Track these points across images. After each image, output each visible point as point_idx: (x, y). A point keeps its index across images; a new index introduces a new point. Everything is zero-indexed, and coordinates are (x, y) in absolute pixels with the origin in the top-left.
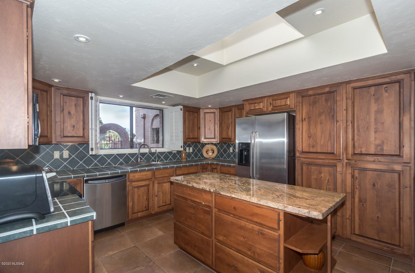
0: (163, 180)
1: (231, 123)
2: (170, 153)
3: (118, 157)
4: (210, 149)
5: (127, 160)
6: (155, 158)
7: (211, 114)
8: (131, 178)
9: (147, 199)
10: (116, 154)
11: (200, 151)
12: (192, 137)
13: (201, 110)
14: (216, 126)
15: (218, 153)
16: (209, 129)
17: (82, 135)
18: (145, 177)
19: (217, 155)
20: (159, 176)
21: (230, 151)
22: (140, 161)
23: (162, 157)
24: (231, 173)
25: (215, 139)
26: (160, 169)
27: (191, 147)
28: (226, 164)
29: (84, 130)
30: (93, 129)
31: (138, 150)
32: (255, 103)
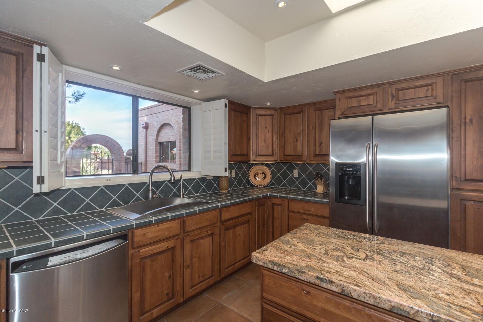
0: (199, 234)
1: (302, 132)
2: (203, 180)
3: (107, 192)
4: (260, 172)
5: (126, 196)
6: (179, 190)
7: (266, 116)
8: (136, 239)
9: (170, 277)
10: (104, 186)
11: (245, 175)
12: (239, 153)
13: (251, 110)
14: (275, 137)
15: (273, 178)
16: (264, 141)
17: (13, 146)
18: (167, 234)
19: (271, 181)
20: (193, 228)
21: (293, 175)
22: (152, 198)
23: (190, 188)
24: (311, 213)
25: (274, 156)
26: (194, 214)
27: (233, 169)
28: (300, 197)
29: (20, 133)
30: (45, 132)
31: (149, 176)
32: (360, 96)
